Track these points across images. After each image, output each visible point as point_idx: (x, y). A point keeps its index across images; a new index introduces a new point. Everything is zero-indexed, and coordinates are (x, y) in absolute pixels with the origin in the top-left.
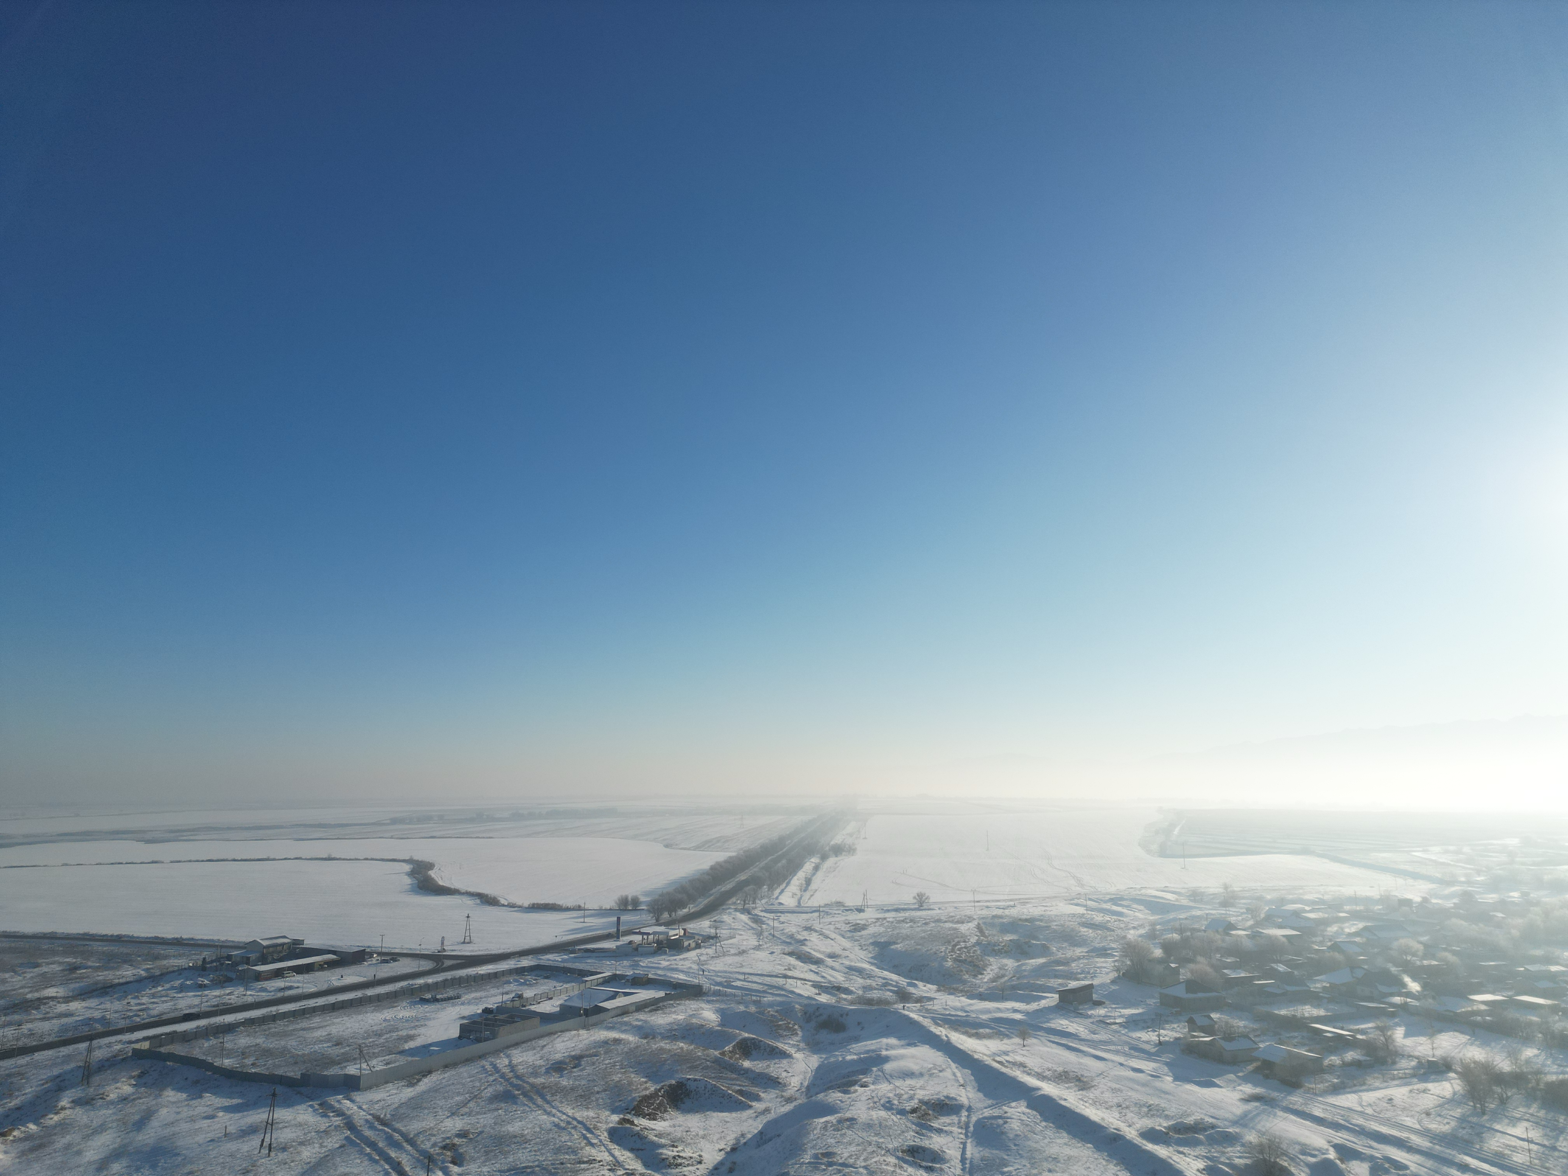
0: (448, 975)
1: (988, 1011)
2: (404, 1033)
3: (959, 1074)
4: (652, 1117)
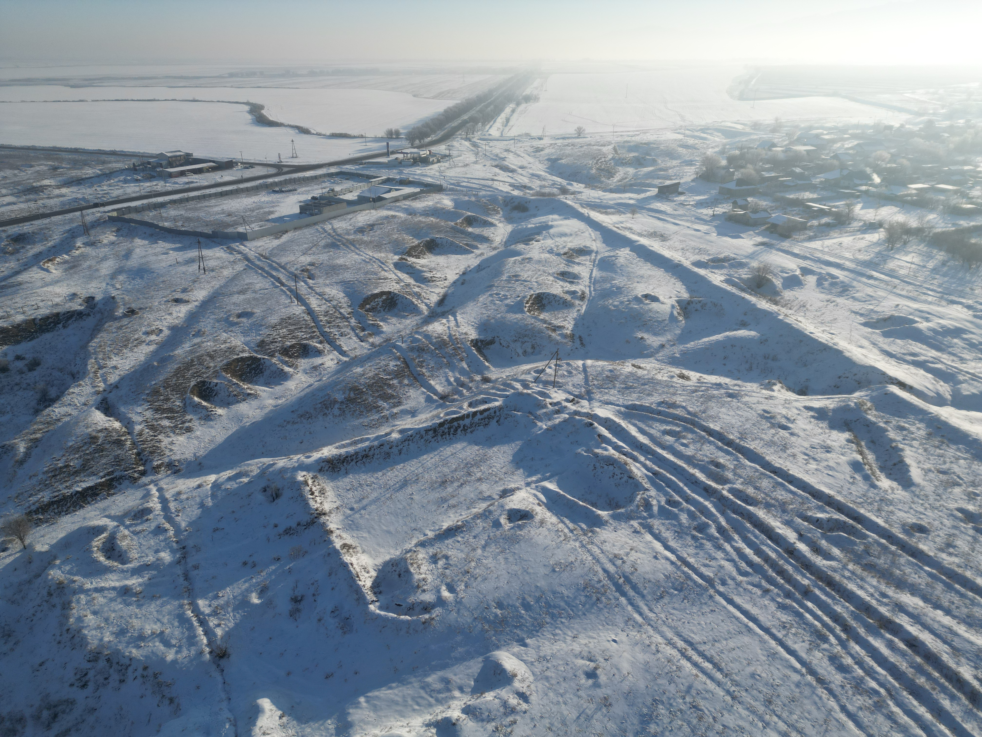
0: (287, 177)
1: (615, 199)
2: (267, 210)
3: (593, 234)
4: (418, 257)
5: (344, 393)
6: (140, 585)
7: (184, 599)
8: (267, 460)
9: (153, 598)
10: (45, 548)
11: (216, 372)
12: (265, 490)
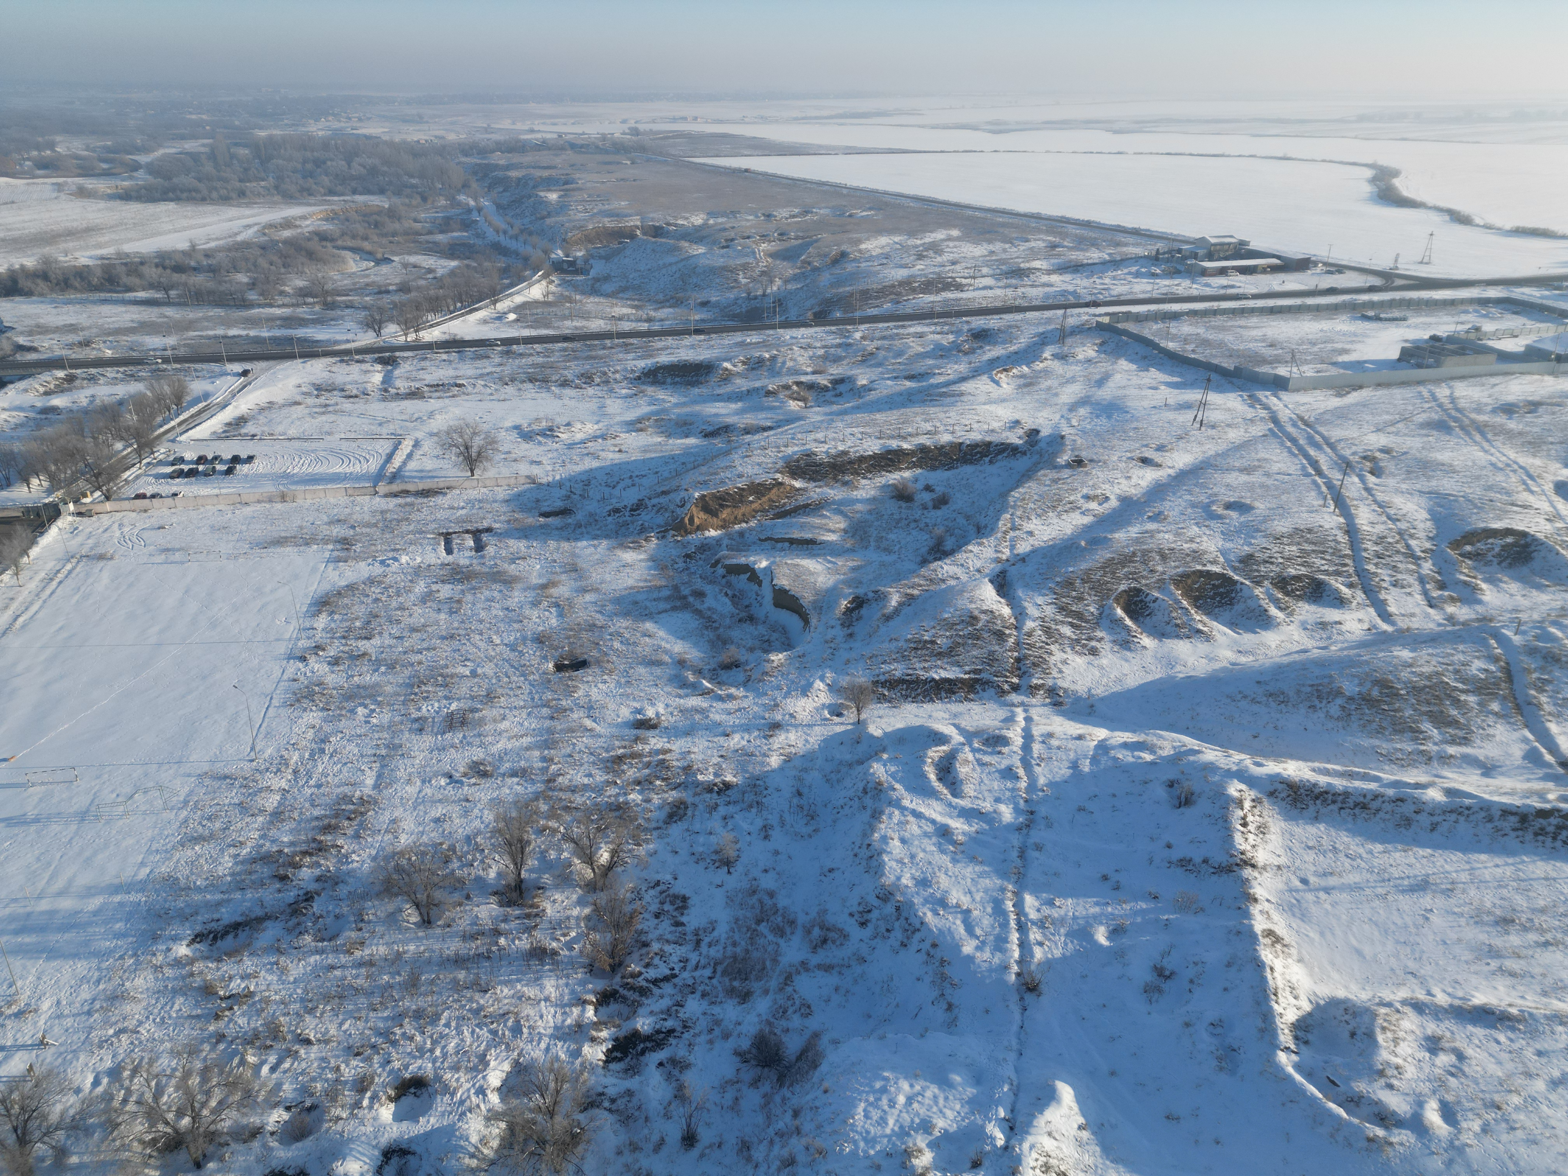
0: (1398, 295)
2: (1339, 346)
5: (1360, 684)
6: (964, 834)
7: (1009, 881)
8: (1191, 742)
9: (973, 859)
10: (878, 733)
11: (1161, 581)
12: (1171, 785)
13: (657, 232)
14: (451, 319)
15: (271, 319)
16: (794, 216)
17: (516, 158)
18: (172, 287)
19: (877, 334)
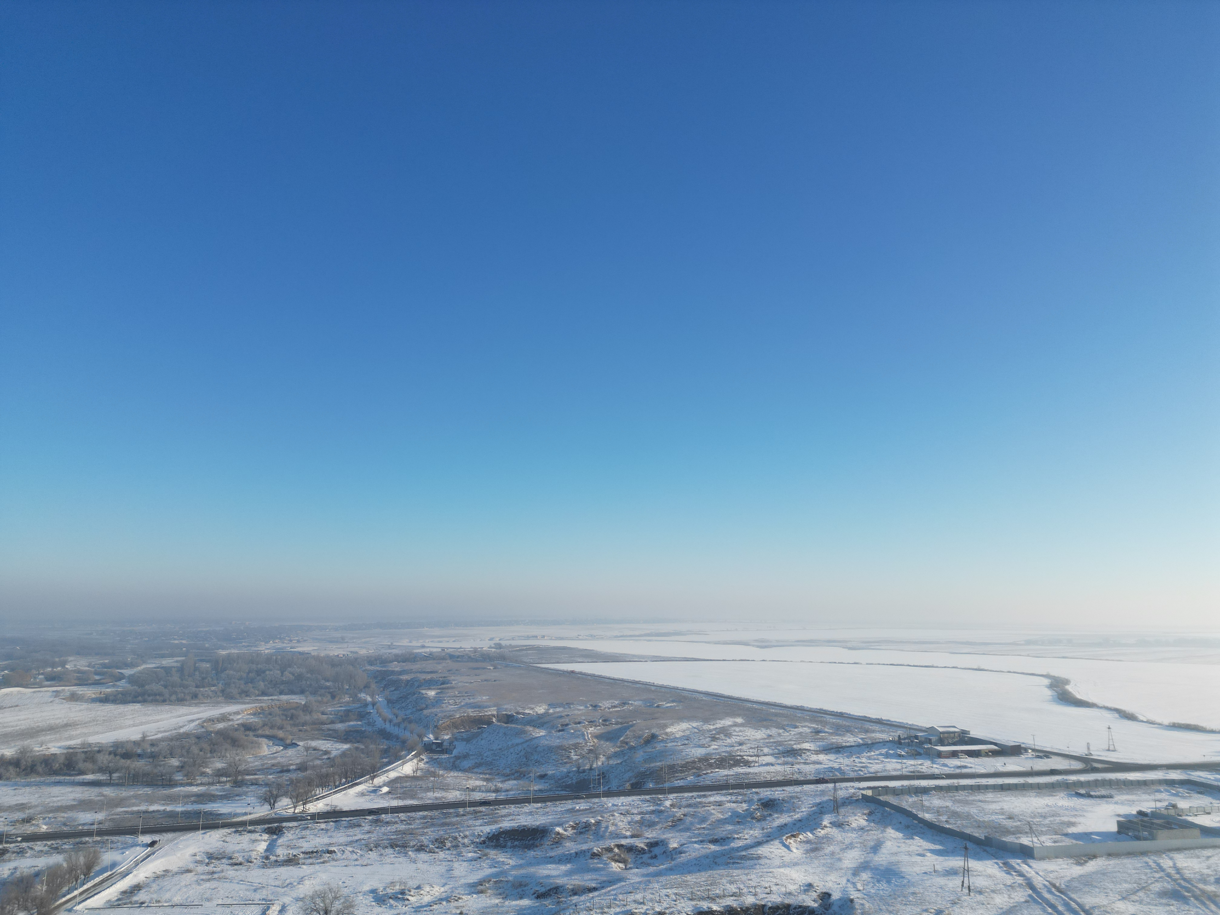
0: (1099, 776)
2: (1066, 819)
13: (509, 719)
14: (335, 792)
15: (187, 796)
16: (615, 707)
17: (407, 666)
18: (117, 770)
19: (684, 803)
